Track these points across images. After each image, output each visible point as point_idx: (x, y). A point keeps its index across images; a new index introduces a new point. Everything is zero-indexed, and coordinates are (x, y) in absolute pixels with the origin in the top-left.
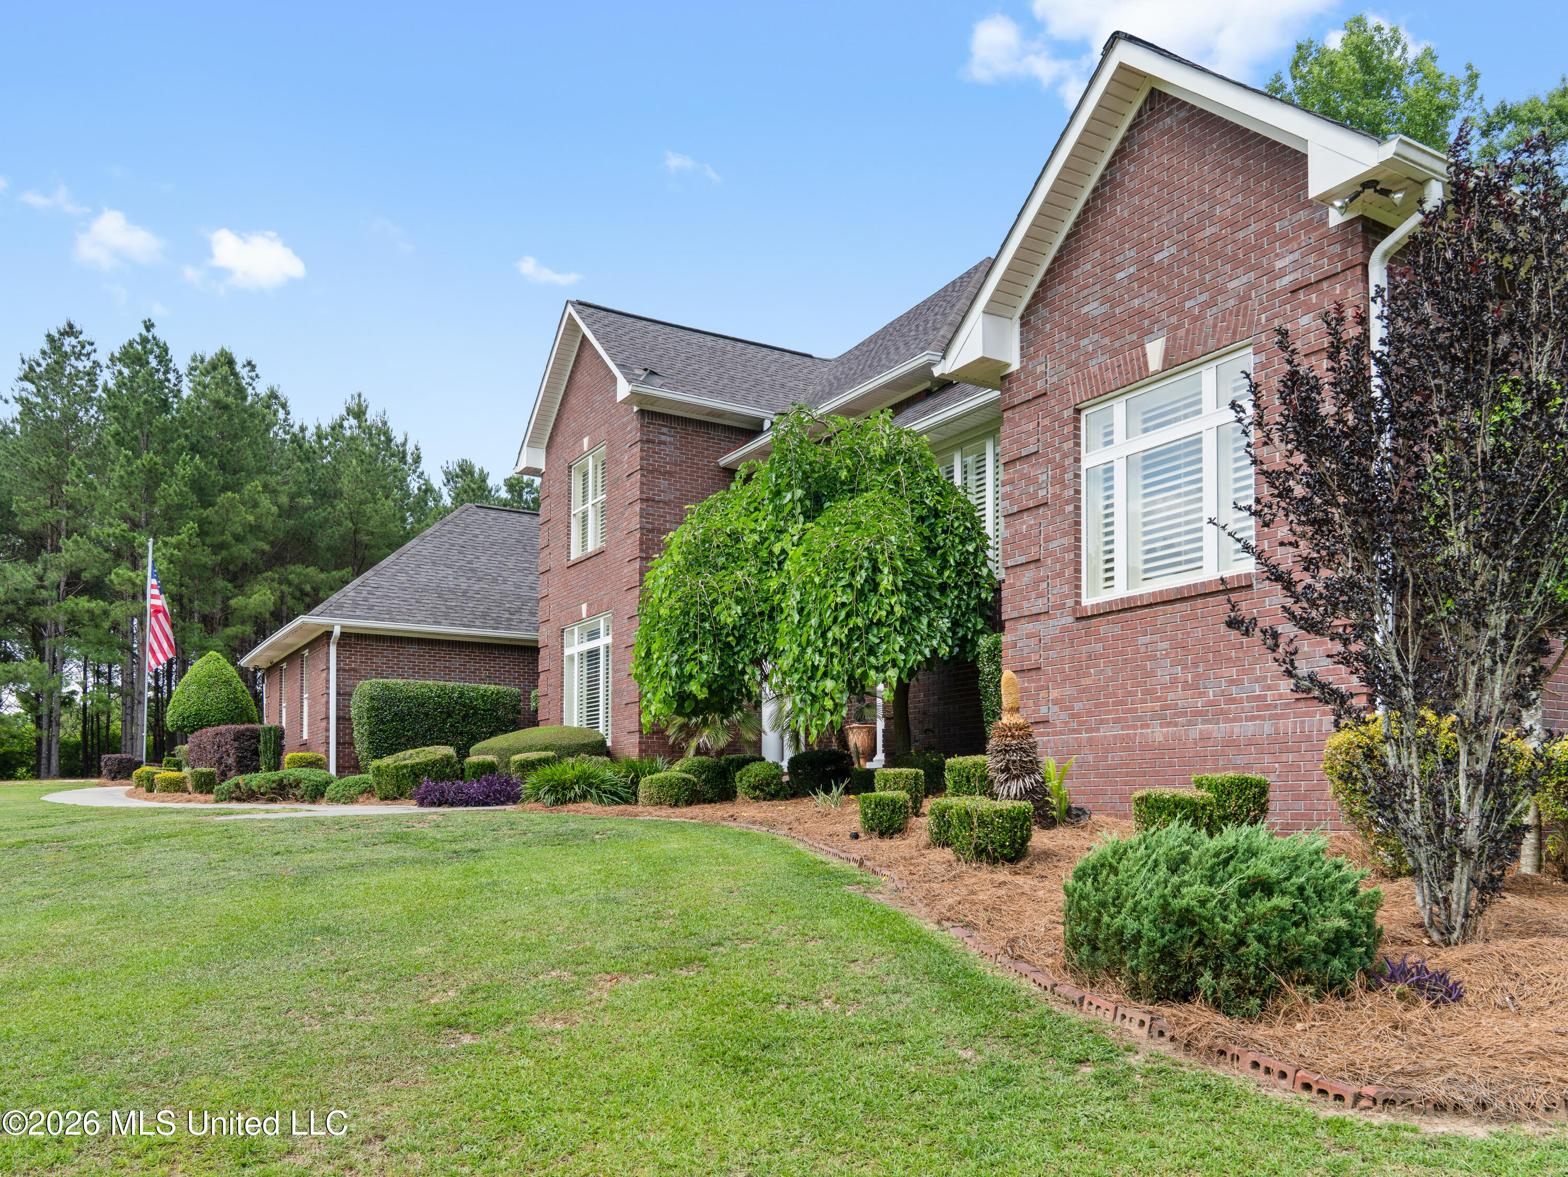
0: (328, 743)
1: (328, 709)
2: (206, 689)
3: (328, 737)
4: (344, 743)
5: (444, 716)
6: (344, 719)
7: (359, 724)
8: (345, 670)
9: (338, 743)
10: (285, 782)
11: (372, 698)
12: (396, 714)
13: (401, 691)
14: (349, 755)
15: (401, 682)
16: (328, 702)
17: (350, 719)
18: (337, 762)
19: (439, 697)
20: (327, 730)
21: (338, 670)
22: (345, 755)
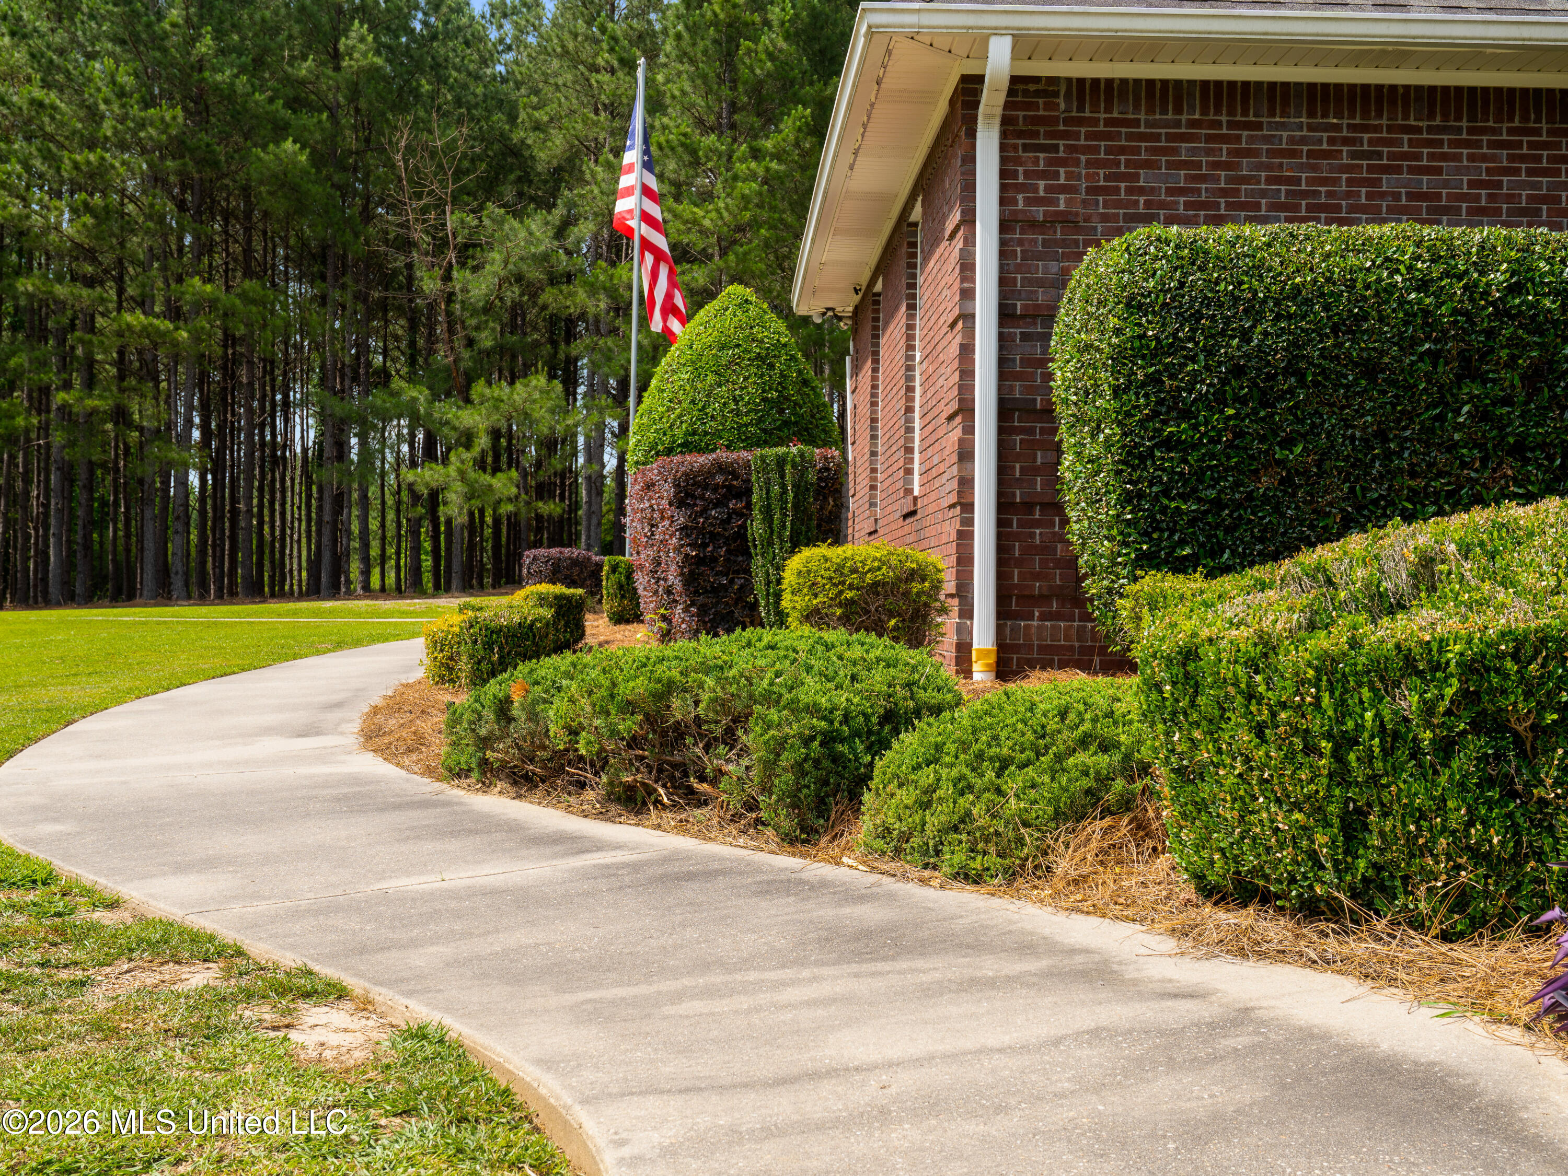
0: (968, 507)
1: (967, 373)
2: (711, 378)
3: (966, 483)
4: (1028, 506)
5: (1445, 373)
6: (1028, 410)
7: (1079, 420)
8: (1032, 225)
9: (1004, 506)
10: (679, 708)
11: (1134, 305)
12: (1238, 371)
13: (1257, 270)
14: (1046, 549)
15: (1258, 233)
16: (967, 350)
17: (1048, 412)
18: (1002, 576)
19: (1423, 285)
20: (965, 455)
21: (1004, 226)
22: (1030, 550)
